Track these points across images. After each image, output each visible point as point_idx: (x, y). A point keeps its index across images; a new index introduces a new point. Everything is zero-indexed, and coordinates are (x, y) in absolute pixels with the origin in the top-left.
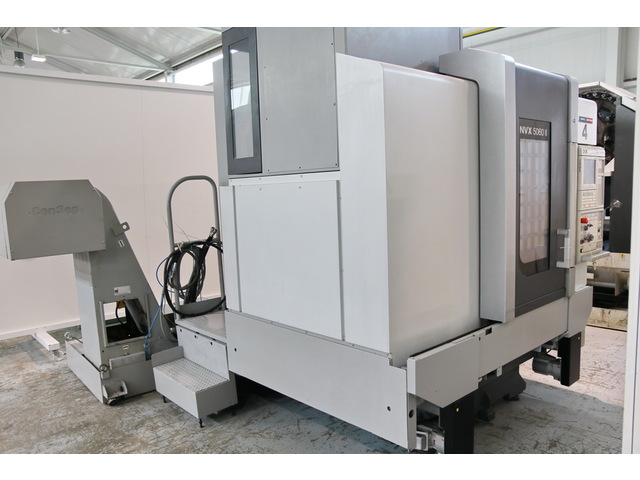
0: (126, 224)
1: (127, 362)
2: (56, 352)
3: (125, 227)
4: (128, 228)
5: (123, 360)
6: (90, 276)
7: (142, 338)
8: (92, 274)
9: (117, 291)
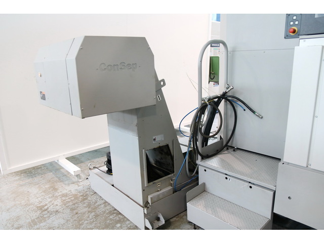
0: (163, 80)
1: (161, 197)
2: (78, 176)
3: (162, 83)
4: (164, 84)
5: (158, 195)
6: (136, 128)
7: (170, 176)
8: (138, 125)
9: (155, 139)
